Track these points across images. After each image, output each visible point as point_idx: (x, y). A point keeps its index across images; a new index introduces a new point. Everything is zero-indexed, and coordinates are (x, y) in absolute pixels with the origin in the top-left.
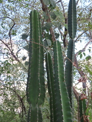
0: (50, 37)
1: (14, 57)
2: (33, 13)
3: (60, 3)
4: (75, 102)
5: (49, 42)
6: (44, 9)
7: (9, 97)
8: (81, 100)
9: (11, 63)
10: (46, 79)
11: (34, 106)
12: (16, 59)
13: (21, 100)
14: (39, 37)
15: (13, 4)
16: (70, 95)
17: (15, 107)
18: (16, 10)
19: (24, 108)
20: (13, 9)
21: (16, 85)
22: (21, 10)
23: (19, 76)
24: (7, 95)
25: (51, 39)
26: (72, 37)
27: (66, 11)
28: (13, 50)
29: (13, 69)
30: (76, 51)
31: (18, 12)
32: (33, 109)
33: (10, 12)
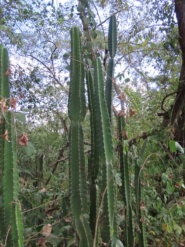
0: (91, 57)
1: (57, 80)
2: (73, 30)
3: (100, 26)
4: (115, 123)
5: (90, 61)
6: (85, 29)
7: (53, 119)
8: (120, 117)
9: (53, 86)
10: (87, 102)
11: (76, 122)
12: (59, 83)
13: (64, 122)
14: (80, 54)
15: (54, 27)
16: (110, 113)
17: (59, 128)
18: (58, 34)
19: (66, 129)
20: (54, 33)
21: (58, 108)
22: (62, 34)
23: (62, 98)
24: (50, 117)
25: (91, 59)
26: (112, 56)
27: (106, 35)
28: (55, 73)
29: (56, 92)
30: (115, 75)
31: (59, 35)
32: (74, 125)
33: (51, 36)
